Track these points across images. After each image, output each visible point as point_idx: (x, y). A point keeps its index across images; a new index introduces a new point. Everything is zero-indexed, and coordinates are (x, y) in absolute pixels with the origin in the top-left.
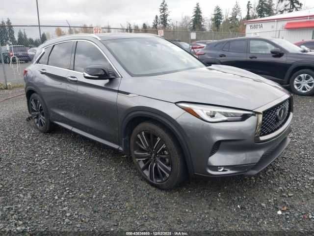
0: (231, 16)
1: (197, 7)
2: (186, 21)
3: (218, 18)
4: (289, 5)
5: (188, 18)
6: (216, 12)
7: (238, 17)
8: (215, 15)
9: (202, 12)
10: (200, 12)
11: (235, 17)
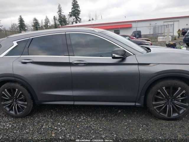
0: (44, 24)
1: (20, 18)
2: (14, 27)
3: (37, 25)
4: (75, 19)
5: (16, 25)
6: (35, 22)
7: (48, 25)
8: (34, 23)
9: (24, 21)
10: (23, 21)
11: (47, 24)
